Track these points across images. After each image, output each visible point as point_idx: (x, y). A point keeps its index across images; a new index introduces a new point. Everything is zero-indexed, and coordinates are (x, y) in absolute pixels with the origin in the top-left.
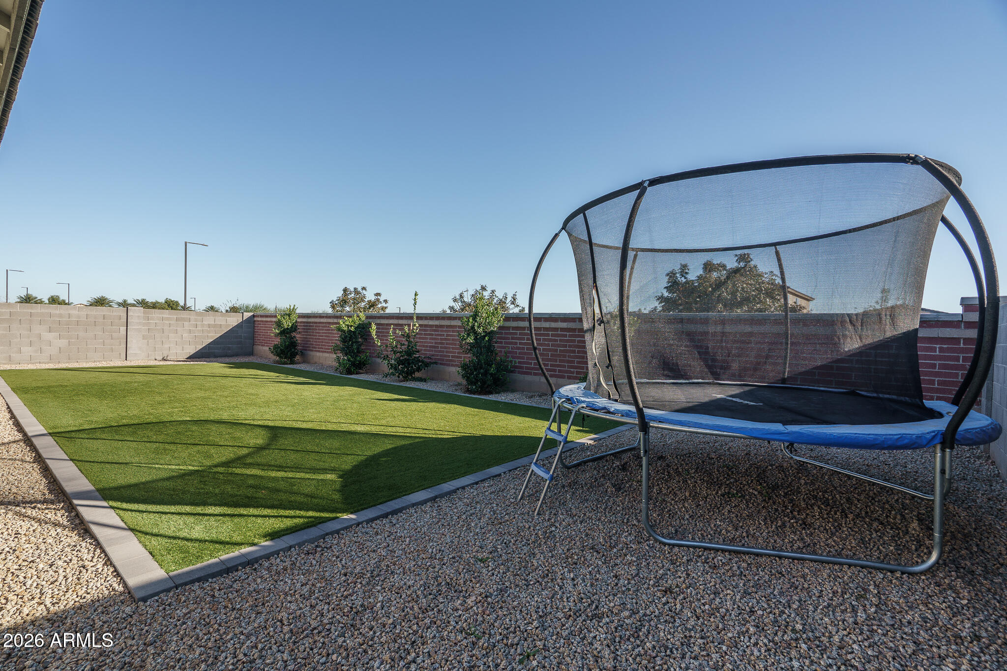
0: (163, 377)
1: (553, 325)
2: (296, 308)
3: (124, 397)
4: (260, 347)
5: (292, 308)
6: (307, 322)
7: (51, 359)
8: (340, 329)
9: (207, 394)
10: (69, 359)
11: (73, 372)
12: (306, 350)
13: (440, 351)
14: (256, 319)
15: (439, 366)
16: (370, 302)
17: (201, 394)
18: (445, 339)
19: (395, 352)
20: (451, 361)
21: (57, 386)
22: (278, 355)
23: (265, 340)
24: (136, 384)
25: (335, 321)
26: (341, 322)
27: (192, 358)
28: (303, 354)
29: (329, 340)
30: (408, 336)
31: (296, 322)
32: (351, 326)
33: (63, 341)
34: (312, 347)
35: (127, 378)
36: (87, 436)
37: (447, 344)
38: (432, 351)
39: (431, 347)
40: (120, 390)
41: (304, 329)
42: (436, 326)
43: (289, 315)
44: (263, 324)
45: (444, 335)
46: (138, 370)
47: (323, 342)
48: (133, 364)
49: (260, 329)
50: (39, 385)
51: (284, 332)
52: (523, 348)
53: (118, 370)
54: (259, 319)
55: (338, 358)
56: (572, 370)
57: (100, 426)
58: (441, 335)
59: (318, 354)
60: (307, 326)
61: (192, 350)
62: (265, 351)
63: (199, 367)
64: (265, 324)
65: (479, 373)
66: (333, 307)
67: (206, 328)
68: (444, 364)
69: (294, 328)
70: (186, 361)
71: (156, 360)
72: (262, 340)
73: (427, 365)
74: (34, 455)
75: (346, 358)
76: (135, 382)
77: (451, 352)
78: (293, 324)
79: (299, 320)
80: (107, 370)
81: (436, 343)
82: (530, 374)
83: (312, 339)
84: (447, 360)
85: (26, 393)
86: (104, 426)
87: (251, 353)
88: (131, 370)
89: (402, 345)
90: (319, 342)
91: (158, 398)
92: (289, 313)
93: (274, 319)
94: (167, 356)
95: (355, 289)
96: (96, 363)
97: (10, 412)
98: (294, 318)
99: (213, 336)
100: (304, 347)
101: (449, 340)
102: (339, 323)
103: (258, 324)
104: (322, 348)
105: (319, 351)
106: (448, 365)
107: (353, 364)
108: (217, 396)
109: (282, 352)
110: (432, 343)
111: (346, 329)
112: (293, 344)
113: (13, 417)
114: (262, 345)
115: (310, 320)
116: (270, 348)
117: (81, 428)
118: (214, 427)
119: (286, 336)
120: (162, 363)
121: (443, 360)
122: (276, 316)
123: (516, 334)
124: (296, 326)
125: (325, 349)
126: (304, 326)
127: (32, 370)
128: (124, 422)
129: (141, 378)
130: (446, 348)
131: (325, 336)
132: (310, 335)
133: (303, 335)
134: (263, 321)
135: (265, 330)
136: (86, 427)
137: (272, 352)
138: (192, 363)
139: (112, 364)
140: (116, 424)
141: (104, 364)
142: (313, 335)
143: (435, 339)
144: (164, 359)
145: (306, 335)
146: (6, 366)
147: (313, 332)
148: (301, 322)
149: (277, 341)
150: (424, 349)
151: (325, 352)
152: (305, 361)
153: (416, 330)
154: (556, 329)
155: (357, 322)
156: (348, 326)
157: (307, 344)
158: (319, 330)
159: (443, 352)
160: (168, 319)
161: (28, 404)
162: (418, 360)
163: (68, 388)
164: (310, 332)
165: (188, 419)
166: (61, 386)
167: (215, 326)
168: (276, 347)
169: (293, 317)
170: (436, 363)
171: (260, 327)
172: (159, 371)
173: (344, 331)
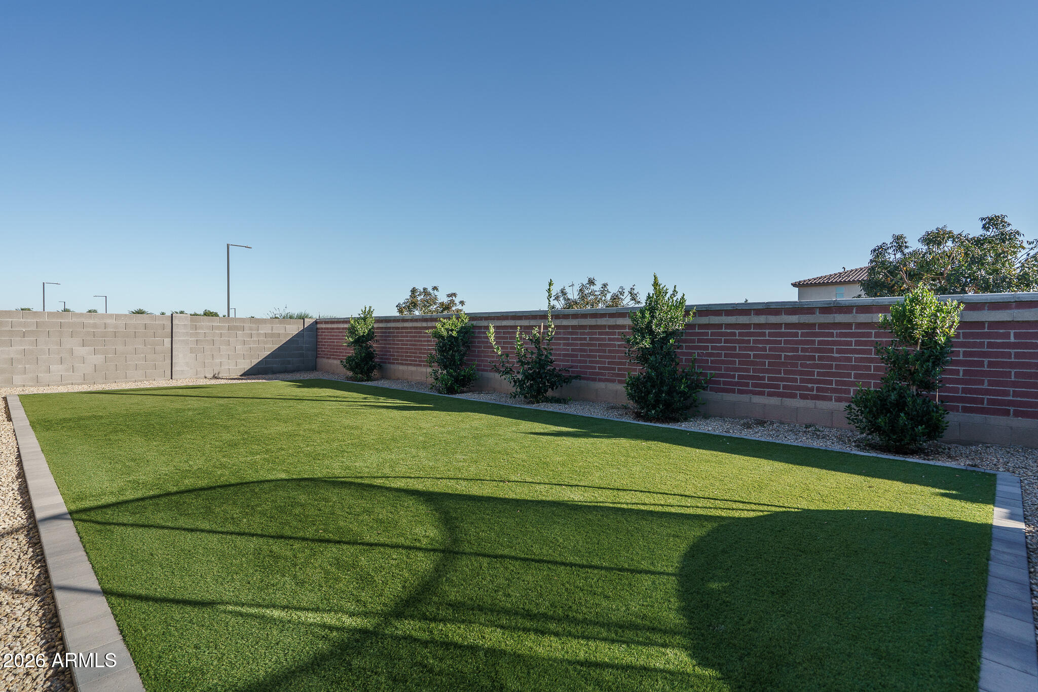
0: (221, 401)
1: (773, 319)
2: (372, 310)
3: (179, 434)
4: (325, 361)
5: (367, 310)
6: (386, 328)
7: (85, 380)
8: (438, 335)
9: (290, 428)
10: (106, 379)
11: (111, 396)
12: (385, 363)
13: (580, 361)
14: (319, 326)
15: (583, 382)
16: (442, 304)
17: (282, 428)
18: (588, 345)
19: (523, 363)
20: (598, 374)
21: (89, 418)
22: (351, 369)
23: (331, 352)
24: (190, 413)
25: (430, 324)
26: (438, 325)
27: (248, 374)
28: (380, 367)
29: (415, 349)
30: (537, 341)
31: (373, 328)
32: (452, 330)
33: (99, 356)
34: (393, 359)
35: (178, 404)
36: (130, 519)
37: (591, 351)
38: (568, 361)
39: (565, 355)
40: (172, 423)
41: (382, 336)
42: (573, 327)
43: (365, 319)
44: (328, 332)
45: (585, 339)
46: (189, 392)
47: (407, 353)
48: (180, 383)
49: (325, 339)
50: (67, 416)
51: (360, 341)
52: (719, 355)
53: (164, 392)
54: (324, 326)
55: (435, 372)
56: (810, 385)
57: (152, 493)
58: (581, 339)
59: (401, 367)
60: (386, 332)
61: (246, 365)
62: (335, 365)
63: (261, 386)
64: (331, 332)
65: (661, 392)
66: (401, 311)
67: (262, 338)
68: (588, 379)
69: (370, 335)
70: (242, 379)
71: (206, 377)
72: (328, 351)
73: (567, 380)
74: (37, 572)
75: (445, 372)
76: (189, 410)
77: (597, 362)
78: (370, 330)
79: (376, 326)
80: (151, 392)
81: (573, 350)
82: (733, 391)
83: (393, 348)
84: (593, 373)
85: (48, 430)
86: (157, 492)
87: (314, 368)
88: (180, 392)
89: (532, 353)
90: (402, 352)
91: (226, 436)
92: (365, 317)
93: (346, 326)
94: (218, 374)
95: (425, 289)
96: (137, 384)
97: (20, 464)
98: (371, 324)
99: (270, 347)
100: (381, 358)
101: (595, 345)
102: (436, 327)
103: (322, 332)
104: (407, 360)
105: (402, 364)
106: (594, 380)
107: (457, 380)
108: (305, 431)
109: (357, 365)
110: (568, 350)
111: (445, 334)
112: (370, 356)
113: (22, 475)
114: (328, 358)
115: (389, 325)
116: (342, 362)
117: (122, 498)
118: (333, 495)
119: (361, 346)
120: (214, 382)
121: (585, 373)
122: (349, 322)
123: (707, 334)
124: (373, 333)
125: (410, 360)
126: (382, 332)
127: (62, 394)
128: (188, 483)
129: (194, 403)
130: (589, 356)
131: (411, 345)
132: (390, 344)
133: (382, 344)
134: (327, 329)
135: (331, 339)
136: (129, 495)
137: (345, 366)
138: (249, 381)
139: (155, 384)
140: (175, 489)
141: (146, 385)
142: (394, 344)
143: (572, 345)
144: (215, 377)
145: (385, 344)
146: (32, 389)
147: (394, 340)
148: (378, 328)
149: (351, 352)
150: (560, 358)
151: (411, 365)
152: (384, 376)
153: (552, 332)
154: (778, 326)
155: (459, 325)
156: (447, 330)
157: (386, 355)
158: (402, 337)
159: (585, 362)
160: (218, 328)
161: (48, 449)
162: (552, 373)
163: (103, 421)
164: (390, 340)
165: (283, 476)
166: (95, 417)
167: (272, 335)
168: (349, 360)
169: (369, 321)
170: (578, 377)
171: (325, 335)
172: (215, 392)
173: (443, 337)
